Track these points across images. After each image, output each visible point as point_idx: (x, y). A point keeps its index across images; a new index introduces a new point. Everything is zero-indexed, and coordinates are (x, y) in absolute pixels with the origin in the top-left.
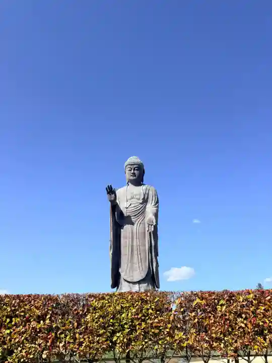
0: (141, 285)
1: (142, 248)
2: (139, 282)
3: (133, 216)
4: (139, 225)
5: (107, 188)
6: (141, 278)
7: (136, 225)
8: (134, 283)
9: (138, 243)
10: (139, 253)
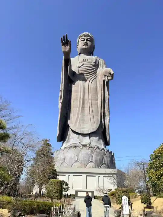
0: (91, 138)
1: (94, 102)
2: (90, 135)
3: (85, 74)
4: (91, 82)
5: (62, 38)
6: (92, 131)
7: (88, 81)
8: (84, 135)
9: (90, 98)
10: (90, 106)
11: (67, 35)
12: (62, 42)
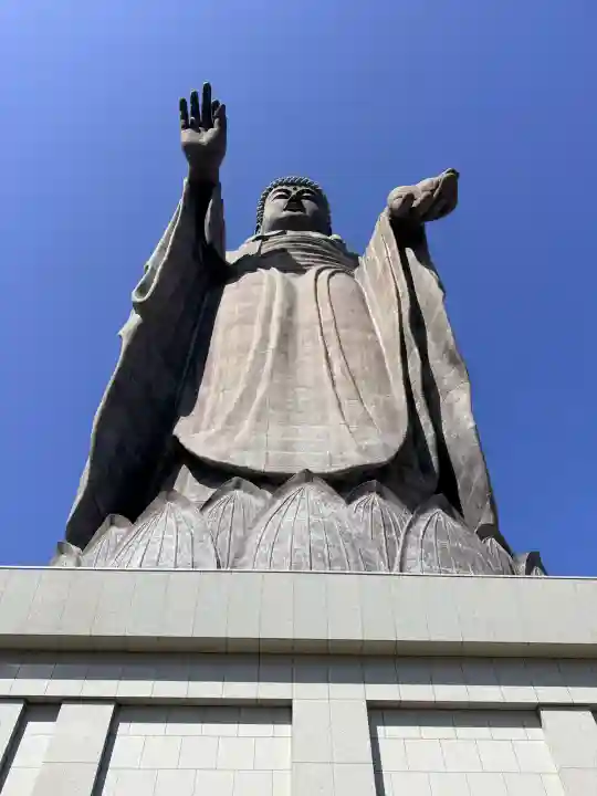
3: (295, 249)
4: (329, 272)
7: (310, 272)
11: (207, 89)
12: (185, 116)
